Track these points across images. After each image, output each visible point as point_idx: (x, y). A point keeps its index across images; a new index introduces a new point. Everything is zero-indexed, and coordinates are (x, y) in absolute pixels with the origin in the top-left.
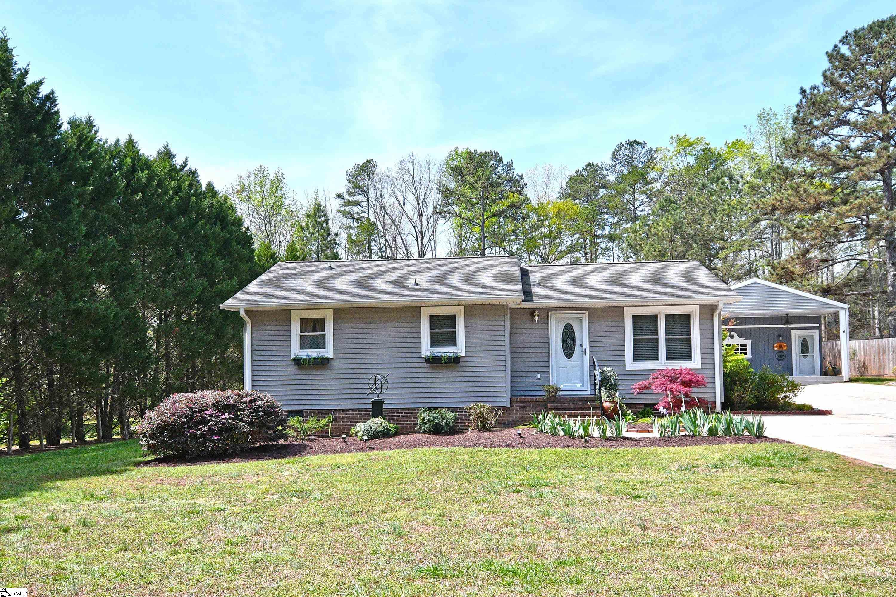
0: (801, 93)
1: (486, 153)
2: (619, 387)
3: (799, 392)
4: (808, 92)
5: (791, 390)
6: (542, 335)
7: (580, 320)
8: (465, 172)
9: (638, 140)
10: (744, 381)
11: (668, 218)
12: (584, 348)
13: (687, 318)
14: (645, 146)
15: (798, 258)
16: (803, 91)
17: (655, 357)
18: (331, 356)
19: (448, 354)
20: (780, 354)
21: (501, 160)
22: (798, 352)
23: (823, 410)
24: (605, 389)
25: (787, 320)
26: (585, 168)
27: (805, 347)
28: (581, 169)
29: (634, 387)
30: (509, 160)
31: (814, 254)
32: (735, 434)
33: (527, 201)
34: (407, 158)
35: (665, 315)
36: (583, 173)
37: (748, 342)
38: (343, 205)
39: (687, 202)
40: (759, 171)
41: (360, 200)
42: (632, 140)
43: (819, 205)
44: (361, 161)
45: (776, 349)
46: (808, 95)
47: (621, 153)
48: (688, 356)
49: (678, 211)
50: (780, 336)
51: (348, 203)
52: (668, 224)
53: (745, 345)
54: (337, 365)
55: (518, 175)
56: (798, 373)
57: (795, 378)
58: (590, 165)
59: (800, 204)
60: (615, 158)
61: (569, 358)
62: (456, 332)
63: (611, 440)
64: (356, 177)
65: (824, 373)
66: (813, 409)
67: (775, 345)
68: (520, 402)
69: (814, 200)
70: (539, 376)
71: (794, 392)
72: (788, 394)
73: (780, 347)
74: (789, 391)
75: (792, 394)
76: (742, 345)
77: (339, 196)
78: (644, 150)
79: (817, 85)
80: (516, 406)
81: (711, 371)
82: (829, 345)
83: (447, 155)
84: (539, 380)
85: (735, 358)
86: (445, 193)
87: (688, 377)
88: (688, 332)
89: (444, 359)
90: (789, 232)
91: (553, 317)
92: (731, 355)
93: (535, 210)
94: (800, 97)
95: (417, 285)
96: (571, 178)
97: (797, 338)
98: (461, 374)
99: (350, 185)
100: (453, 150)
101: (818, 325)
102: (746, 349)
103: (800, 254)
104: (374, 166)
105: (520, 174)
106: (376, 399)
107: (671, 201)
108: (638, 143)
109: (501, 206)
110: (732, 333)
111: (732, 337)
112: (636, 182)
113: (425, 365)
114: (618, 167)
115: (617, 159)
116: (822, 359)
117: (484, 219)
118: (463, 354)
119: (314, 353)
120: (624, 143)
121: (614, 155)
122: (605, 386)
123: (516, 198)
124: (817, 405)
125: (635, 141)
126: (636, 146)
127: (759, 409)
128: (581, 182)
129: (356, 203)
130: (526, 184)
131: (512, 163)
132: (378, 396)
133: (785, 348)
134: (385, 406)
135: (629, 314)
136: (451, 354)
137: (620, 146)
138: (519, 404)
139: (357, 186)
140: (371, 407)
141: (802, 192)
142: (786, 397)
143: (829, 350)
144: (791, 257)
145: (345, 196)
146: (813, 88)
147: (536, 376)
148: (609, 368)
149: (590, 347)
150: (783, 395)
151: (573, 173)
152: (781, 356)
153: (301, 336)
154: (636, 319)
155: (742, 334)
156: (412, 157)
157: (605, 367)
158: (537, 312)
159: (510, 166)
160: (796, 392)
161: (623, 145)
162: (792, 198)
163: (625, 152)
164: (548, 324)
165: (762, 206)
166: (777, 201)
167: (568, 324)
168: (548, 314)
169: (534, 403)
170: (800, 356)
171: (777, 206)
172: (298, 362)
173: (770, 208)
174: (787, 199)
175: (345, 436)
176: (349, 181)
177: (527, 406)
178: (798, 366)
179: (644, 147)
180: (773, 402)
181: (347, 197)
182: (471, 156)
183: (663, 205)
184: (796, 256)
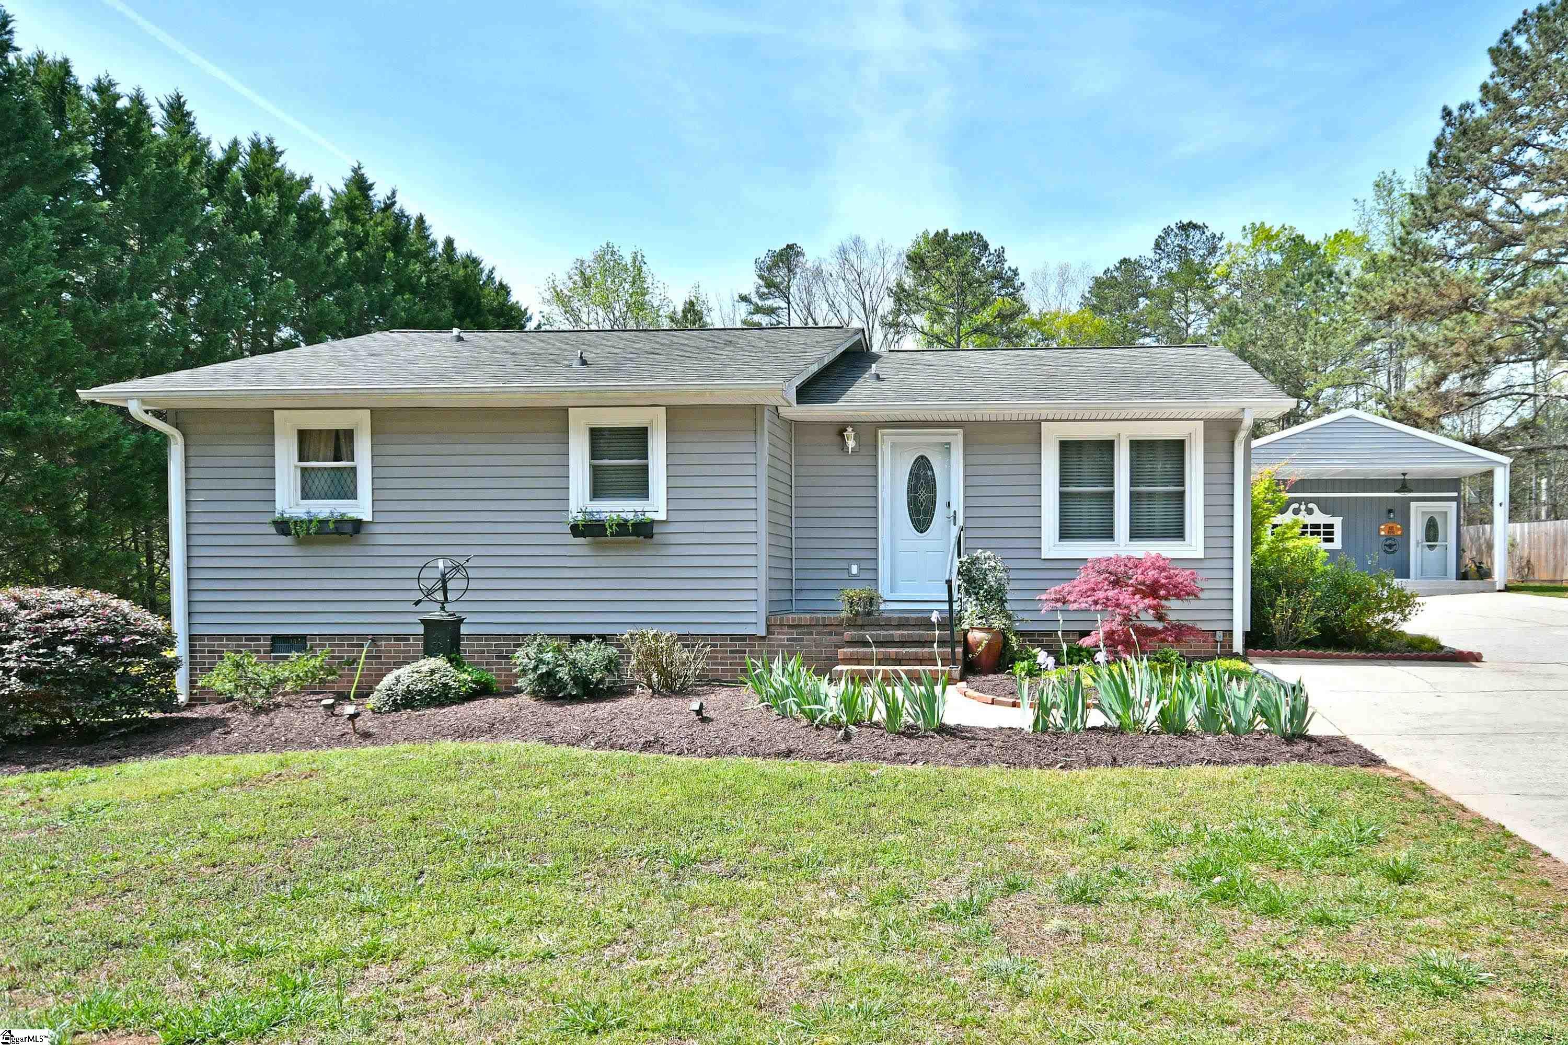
0: (1443, 118)
1: (963, 234)
2: (1008, 597)
3: (1413, 613)
4: (1456, 113)
5: (1397, 607)
6: (863, 481)
7: (947, 448)
8: (929, 262)
9: (1194, 222)
10: (1295, 587)
11: (1230, 336)
12: (953, 508)
13: (1177, 448)
14: (1206, 230)
15: (1428, 388)
16: (1447, 113)
17: (1108, 533)
18: (367, 516)
19: (623, 515)
20: (1389, 542)
21: (986, 246)
22: (1419, 539)
23: (1461, 653)
24: (977, 599)
25: (1404, 485)
26: (1118, 265)
27: (1432, 531)
28: (1112, 268)
29: (1044, 597)
30: (998, 246)
31: (1452, 383)
32: (1230, 729)
33: (1024, 309)
34: (849, 244)
35: (1131, 441)
36: (1115, 274)
37: (1337, 522)
38: (751, 313)
39: (1262, 311)
40: (1374, 260)
41: (775, 305)
42: (1185, 222)
43: (1466, 301)
44: (779, 246)
45: (1383, 533)
46: (1455, 118)
47: (1169, 242)
48: (1178, 533)
49: (1249, 325)
50: (1390, 511)
51: (758, 310)
52: (1231, 344)
53: (1331, 526)
54: (382, 535)
55: (1010, 268)
56: (1419, 576)
57: (1408, 585)
58: (1124, 261)
59: (1435, 302)
60: (1160, 249)
61: (921, 532)
62: (647, 466)
63: (910, 736)
64: (769, 269)
65: (1463, 576)
66: (1442, 648)
67: (1382, 527)
68: (790, 626)
69: (1458, 291)
70: (855, 569)
71: (1402, 611)
72: (1390, 615)
73: (1391, 530)
74: (1393, 609)
75: (1398, 616)
76: (1326, 526)
77: (744, 299)
78: (1204, 237)
79: (1471, 101)
80: (779, 634)
81: (1225, 564)
82: (1472, 531)
83: (911, 243)
84: (855, 578)
85: (1299, 543)
86: (901, 295)
87: (1152, 574)
88: (1180, 478)
89: (611, 527)
90: (1415, 343)
91: (886, 438)
92: (1292, 538)
93: (1034, 324)
94: (1442, 124)
95: (584, 362)
96: (1097, 280)
97: (1420, 515)
98: (658, 562)
99: (761, 282)
100: (920, 234)
101: (1455, 494)
102: (1332, 533)
103: (1432, 381)
104: (798, 254)
105: (1013, 268)
106: (436, 614)
107: (1237, 310)
108: (1195, 227)
109: (986, 316)
110: (1311, 505)
111: (1310, 512)
112: (1189, 286)
113: (571, 539)
114: (1164, 262)
115: (1163, 251)
116: (1460, 551)
117: (959, 337)
118: (662, 516)
119: (324, 508)
120: (1173, 226)
121: (1157, 246)
122: (977, 594)
123: (1008, 305)
124: (1449, 641)
125: (1190, 223)
126: (1192, 232)
127: (1327, 646)
128: (1111, 287)
129: (771, 311)
130: (1023, 284)
131: (1003, 252)
132: (443, 608)
133: (1399, 533)
134: (464, 630)
135: (1051, 436)
136: (630, 516)
137: (1167, 231)
138: (786, 630)
139: (770, 284)
140: (420, 630)
141: (1438, 278)
142: (1386, 621)
143: (1471, 539)
144: (1417, 387)
145: (753, 300)
146: (1465, 107)
147: (849, 570)
148: (988, 553)
149: (965, 507)
150: (1379, 618)
151: (1100, 274)
152: (1390, 546)
153: (304, 470)
154: (1067, 448)
155: (1326, 507)
156: (857, 242)
157: (980, 551)
158: (850, 429)
159: (1000, 255)
160: (1407, 612)
161: (1172, 230)
162: (1423, 291)
163: (1174, 241)
164: (876, 456)
165: (1373, 304)
166: (1399, 295)
167: (922, 457)
168: (876, 436)
169: (819, 629)
170: (1422, 546)
171: (1397, 303)
172: (283, 526)
173: (1387, 307)
174: (1415, 290)
175: (331, 701)
176: (761, 277)
177: (804, 634)
178: (1419, 563)
179: (1204, 233)
180: (1357, 632)
181: (755, 299)
182: (940, 238)
183: (1225, 316)
184: (1424, 386)
